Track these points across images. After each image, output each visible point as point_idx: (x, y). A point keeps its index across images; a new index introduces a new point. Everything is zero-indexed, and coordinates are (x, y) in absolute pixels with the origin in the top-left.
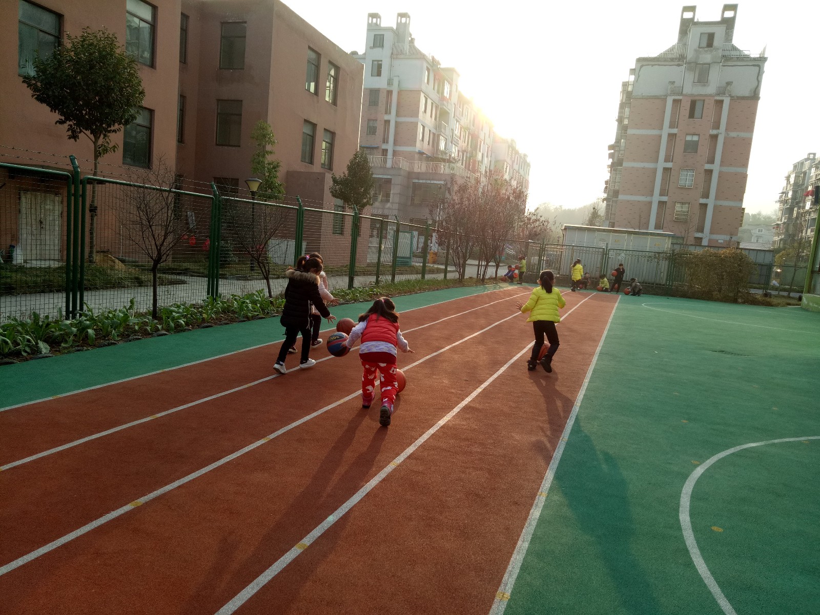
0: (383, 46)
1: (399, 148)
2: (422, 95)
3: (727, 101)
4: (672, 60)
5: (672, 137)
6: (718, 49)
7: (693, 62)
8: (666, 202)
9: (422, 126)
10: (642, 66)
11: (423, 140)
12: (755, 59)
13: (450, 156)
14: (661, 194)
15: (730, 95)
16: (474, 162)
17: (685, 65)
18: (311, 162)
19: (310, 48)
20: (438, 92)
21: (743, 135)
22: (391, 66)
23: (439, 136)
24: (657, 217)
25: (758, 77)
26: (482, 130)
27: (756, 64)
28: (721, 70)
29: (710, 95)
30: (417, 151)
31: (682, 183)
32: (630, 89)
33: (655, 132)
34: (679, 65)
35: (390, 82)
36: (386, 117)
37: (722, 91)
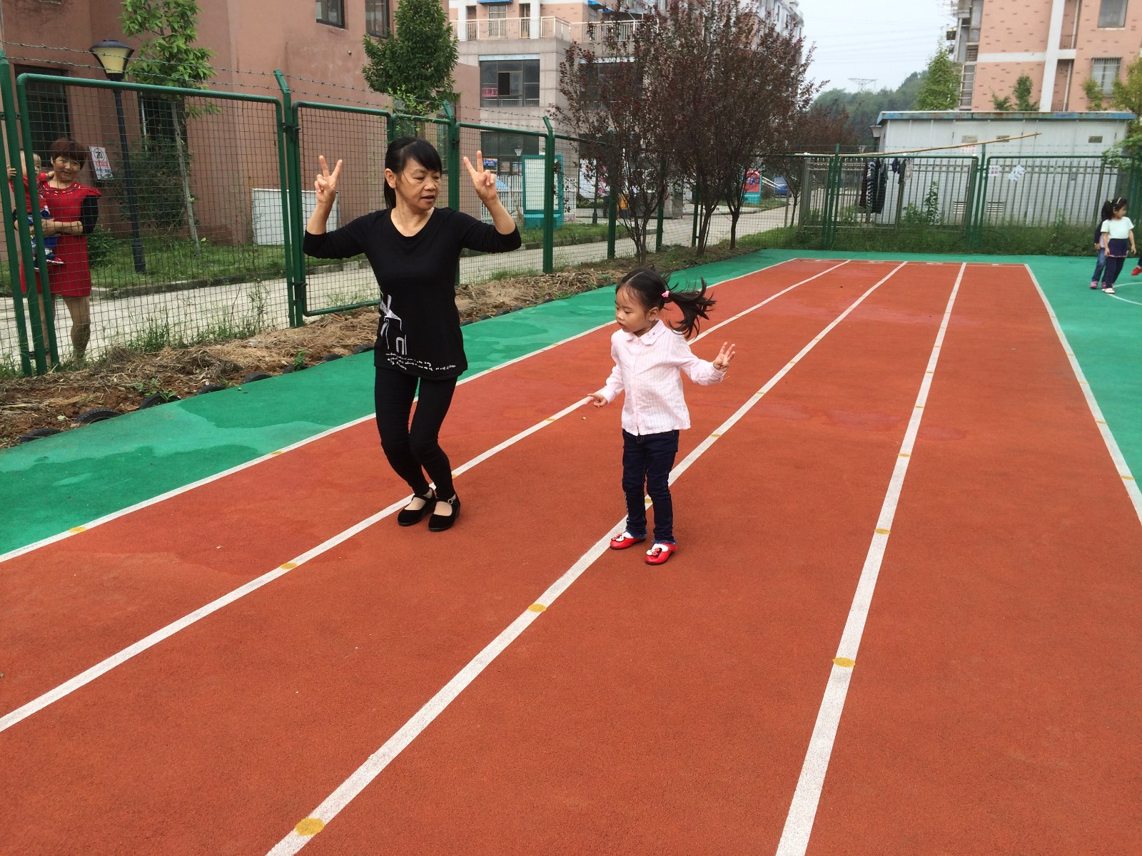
1: (550, 1)
8: (1072, 61)
14: (1063, 46)
18: (342, 24)
24: (1056, 92)
30: (586, 2)
31: (1104, 19)
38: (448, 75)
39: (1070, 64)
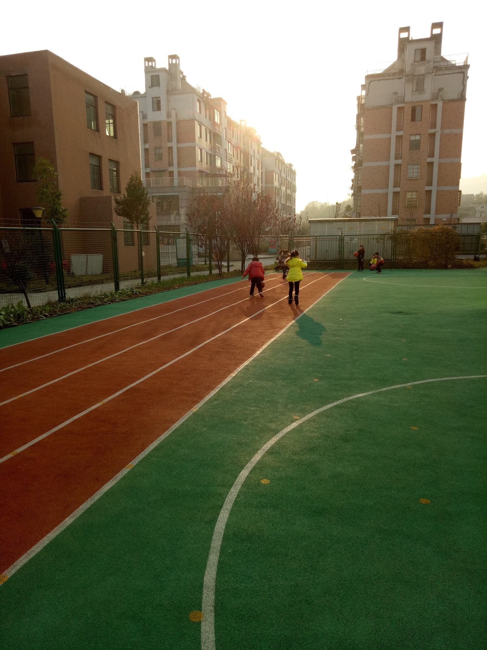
0: (159, 85)
1: (182, 169)
2: (196, 123)
3: (440, 104)
4: (394, 74)
5: (399, 138)
6: (430, 61)
7: (410, 75)
8: (399, 192)
9: (199, 150)
10: (370, 82)
11: (201, 161)
12: (460, 67)
13: (226, 171)
14: (395, 186)
15: (442, 100)
16: (248, 174)
17: (404, 78)
18: (101, 188)
19: (86, 92)
20: (210, 119)
21: (455, 131)
22: (168, 101)
23: (214, 156)
24: (393, 205)
25: (463, 82)
26: (251, 148)
27: (462, 71)
28: (433, 79)
29: (427, 101)
30: (197, 169)
31: (410, 175)
32: (363, 102)
33: (386, 136)
34: (400, 78)
35: (169, 115)
36: (169, 145)
37: (435, 97)
38: (147, 210)
39: (398, 193)
